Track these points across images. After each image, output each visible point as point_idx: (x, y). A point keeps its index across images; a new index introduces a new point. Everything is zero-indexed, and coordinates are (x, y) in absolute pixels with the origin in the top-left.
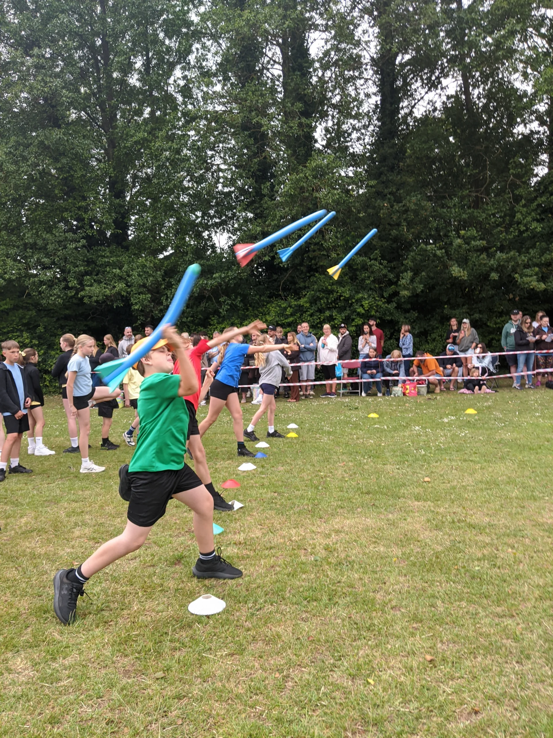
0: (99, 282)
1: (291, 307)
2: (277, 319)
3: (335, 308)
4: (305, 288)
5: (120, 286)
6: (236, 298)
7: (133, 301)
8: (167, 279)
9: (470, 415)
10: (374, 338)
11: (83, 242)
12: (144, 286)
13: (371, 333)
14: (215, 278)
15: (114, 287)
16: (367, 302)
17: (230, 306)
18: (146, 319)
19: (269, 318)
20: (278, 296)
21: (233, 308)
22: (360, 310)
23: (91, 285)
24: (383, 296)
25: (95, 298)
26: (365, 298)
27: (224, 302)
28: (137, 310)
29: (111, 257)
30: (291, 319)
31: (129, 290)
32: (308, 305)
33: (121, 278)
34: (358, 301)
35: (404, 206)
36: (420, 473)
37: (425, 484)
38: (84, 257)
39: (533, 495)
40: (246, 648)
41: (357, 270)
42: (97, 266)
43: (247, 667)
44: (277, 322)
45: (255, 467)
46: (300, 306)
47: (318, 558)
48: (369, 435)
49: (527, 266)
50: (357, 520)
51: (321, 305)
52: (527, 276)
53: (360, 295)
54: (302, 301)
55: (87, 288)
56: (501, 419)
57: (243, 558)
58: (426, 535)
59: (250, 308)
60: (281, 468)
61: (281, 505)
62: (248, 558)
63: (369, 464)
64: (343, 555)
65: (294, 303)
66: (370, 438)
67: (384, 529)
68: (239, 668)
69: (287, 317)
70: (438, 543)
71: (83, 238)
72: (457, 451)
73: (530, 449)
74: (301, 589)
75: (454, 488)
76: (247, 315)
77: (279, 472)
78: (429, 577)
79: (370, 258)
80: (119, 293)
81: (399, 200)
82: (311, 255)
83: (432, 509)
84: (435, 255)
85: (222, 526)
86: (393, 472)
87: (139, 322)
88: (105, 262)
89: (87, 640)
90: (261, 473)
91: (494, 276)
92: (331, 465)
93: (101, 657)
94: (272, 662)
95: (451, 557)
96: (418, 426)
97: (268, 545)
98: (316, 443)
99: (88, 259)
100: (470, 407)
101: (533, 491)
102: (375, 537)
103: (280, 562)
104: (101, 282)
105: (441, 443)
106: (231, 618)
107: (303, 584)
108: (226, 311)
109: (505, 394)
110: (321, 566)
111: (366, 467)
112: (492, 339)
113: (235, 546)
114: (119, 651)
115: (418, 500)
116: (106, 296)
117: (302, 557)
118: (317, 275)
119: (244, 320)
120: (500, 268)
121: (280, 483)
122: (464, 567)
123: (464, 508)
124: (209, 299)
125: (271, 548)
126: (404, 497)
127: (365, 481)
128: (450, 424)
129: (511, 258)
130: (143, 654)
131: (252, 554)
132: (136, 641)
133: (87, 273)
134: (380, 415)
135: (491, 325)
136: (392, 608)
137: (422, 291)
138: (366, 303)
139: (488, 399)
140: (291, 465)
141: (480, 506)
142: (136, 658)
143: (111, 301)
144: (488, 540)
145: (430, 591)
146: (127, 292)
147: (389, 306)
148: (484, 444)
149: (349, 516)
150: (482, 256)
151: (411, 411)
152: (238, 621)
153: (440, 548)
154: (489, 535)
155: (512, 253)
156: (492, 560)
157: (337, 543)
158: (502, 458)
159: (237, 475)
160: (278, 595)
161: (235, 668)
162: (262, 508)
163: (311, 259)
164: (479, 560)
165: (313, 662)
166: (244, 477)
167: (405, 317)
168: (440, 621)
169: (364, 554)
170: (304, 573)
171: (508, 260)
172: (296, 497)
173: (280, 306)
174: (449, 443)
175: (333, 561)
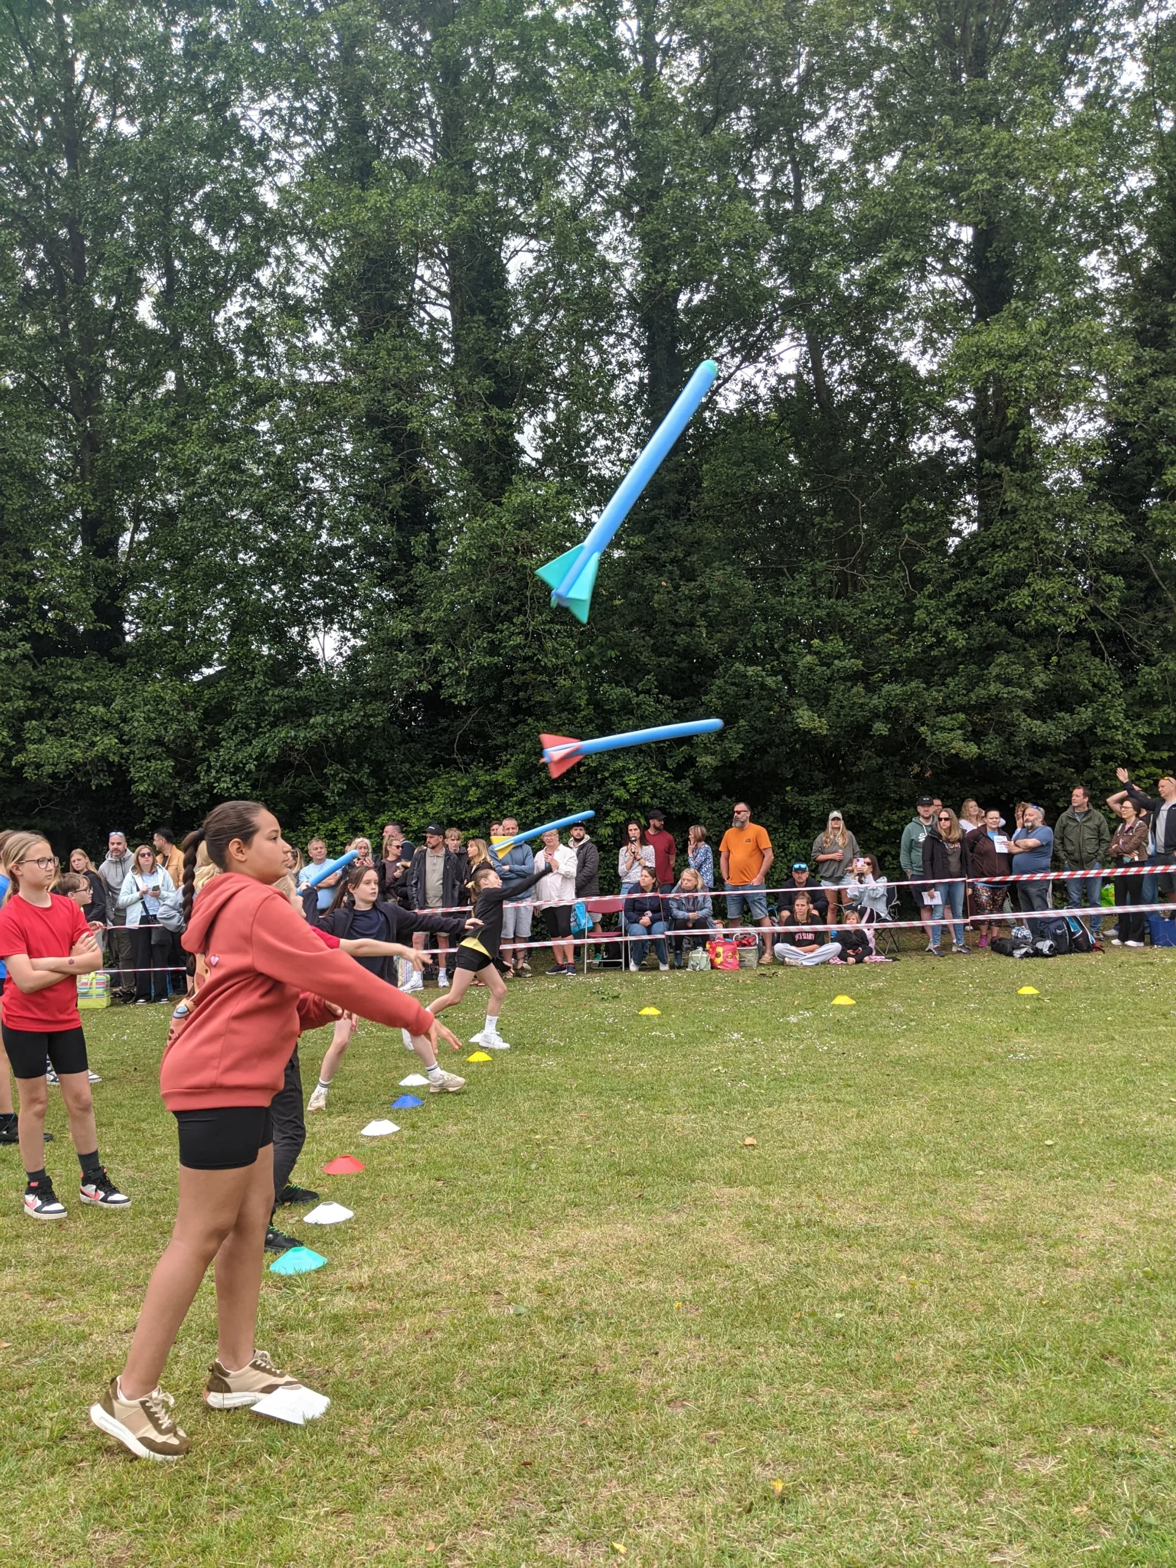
0: (59, 733)
1: (477, 786)
2: (449, 810)
3: (570, 788)
4: (506, 747)
5: (106, 742)
6: (360, 766)
7: (134, 774)
8: (209, 728)
9: (840, 1007)
10: (649, 850)
11: (26, 647)
12: (159, 741)
13: (644, 841)
14: (313, 726)
15: (93, 744)
16: (633, 777)
17: (348, 783)
18: (163, 813)
19: (431, 809)
20: (450, 763)
21: (355, 789)
22: (620, 793)
23: (41, 741)
24: (664, 767)
25: (48, 769)
26: (629, 770)
27: (334, 776)
28: (145, 793)
29: (86, 680)
30: (478, 811)
31: (126, 750)
32: (513, 782)
33: (107, 725)
34: (615, 774)
35: (702, 586)
36: (737, 1129)
37: (745, 1150)
38: (26, 679)
39: (953, 1168)
40: (367, 1498)
41: (611, 712)
42: (55, 699)
43: (370, 1534)
44: (448, 816)
45: (396, 1128)
46: (497, 784)
47: (523, 1310)
48: (639, 1053)
49: (942, 711)
50: (606, 1228)
51: (541, 782)
52: (943, 729)
53: (620, 764)
54: (501, 775)
55: (31, 747)
56: (901, 1015)
57: (366, 1317)
58: (743, 1254)
59: (391, 789)
60: (452, 1129)
61: (449, 1206)
62: (377, 1316)
63: (636, 1113)
64: (574, 1302)
65: (484, 778)
66: (640, 1059)
67: (659, 1244)
68: (354, 1538)
69: (471, 806)
70: (764, 1270)
71: (24, 638)
72: (813, 1082)
73: (955, 1075)
74: (485, 1375)
75: (802, 1157)
76: (385, 803)
77: (449, 1136)
78: (744, 1336)
79: (636, 690)
80: (103, 758)
81: (690, 576)
82: (518, 679)
83: (757, 1200)
84: (763, 686)
85: (322, 1253)
86: (683, 1127)
87: (148, 819)
88: (72, 690)
89: (30, 1502)
90: (411, 1139)
91: (881, 728)
92: (558, 1119)
93: (60, 1536)
94: (421, 1522)
95: (790, 1296)
96: (738, 1032)
97: (421, 1288)
98: (528, 1072)
99: (34, 683)
100: (843, 991)
101: (954, 1160)
102: (640, 1262)
103: (445, 1321)
104: (63, 734)
105: (781, 1066)
106: (339, 1439)
107: (490, 1363)
108: (339, 794)
109: (912, 964)
110: (528, 1326)
111: (628, 1120)
112: (885, 854)
113: (350, 1294)
114: (97, 1520)
115: (730, 1183)
116: (74, 764)
117: (491, 1310)
118: (530, 720)
119: (378, 813)
120: (892, 714)
121: (449, 1160)
122: (813, 1314)
123: (819, 1196)
124: (301, 769)
125: (426, 1294)
126: (703, 1179)
127: (625, 1149)
128: (801, 1027)
129: (912, 693)
130: (151, 1523)
131: (385, 1307)
132: (135, 1498)
133: (30, 714)
134: (662, 1010)
135: (881, 826)
136: (668, 1403)
137: (742, 756)
138: (631, 780)
139: (879, 975)
140: (475, 1119)
141: (851, 1193)
142: (137, 1532)
143: (86, 774)
144: (862, 1258)
145: (744, 1364)
146: (121, 756)
147: (679, 787)
148: (866, 1066)
149: (591, 1221)
150: (854, 690)
151: (725, 1001)
152: (352, 1445)
153: (768, 1279)
154: (865, 1248)
155: (913, 684)
156: (868, 1297)
157: (562, 1278)
158: (900, 1094)
159: (357, 1146)
160: (439, 1389)
161: (346, 1538)
162: (410, 1213)
163: (518, 689)
164: (842, 1298)
165: (505, 1517)
166: (373, 1150)
167: (710, 809)
168: (759, 1423)
169: (618, 1296)
170: (493, 1341)
171: (907, 698)
172: (482, 1188)
173: (454, 785)
174: (798, 1065)
175: (553, 1313)
